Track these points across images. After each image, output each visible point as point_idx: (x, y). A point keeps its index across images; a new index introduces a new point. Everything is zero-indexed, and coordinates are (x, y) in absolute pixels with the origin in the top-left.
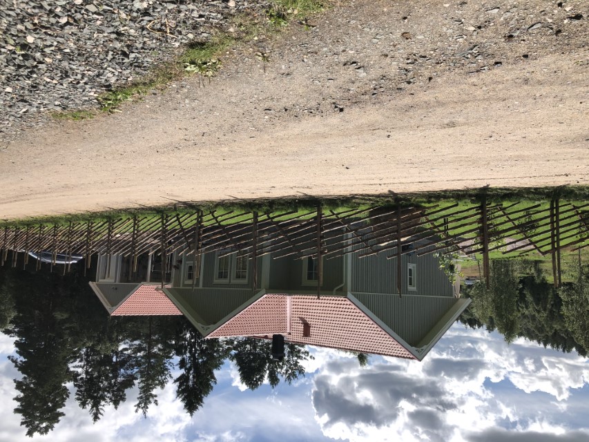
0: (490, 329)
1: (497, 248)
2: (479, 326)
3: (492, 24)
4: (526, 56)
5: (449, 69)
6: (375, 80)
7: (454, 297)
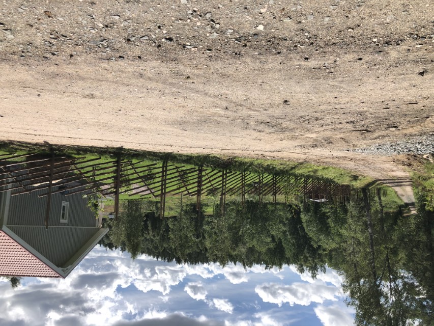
0: (123, 250)
1: (126, 191)
2: (116, 248)
3: (115, 27)
4: (140, 57)
5: (86, 52)
6: (22, 44)
7: (96, 227)
